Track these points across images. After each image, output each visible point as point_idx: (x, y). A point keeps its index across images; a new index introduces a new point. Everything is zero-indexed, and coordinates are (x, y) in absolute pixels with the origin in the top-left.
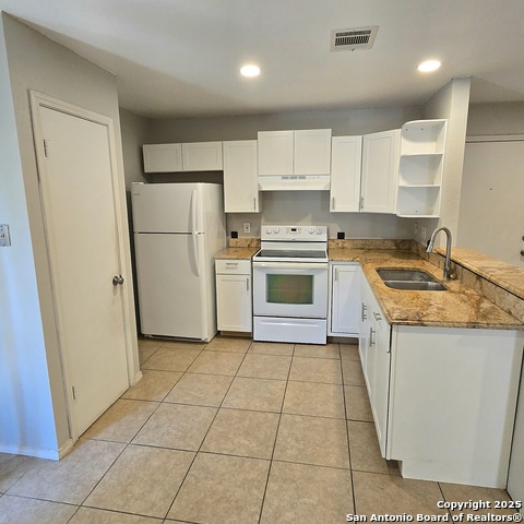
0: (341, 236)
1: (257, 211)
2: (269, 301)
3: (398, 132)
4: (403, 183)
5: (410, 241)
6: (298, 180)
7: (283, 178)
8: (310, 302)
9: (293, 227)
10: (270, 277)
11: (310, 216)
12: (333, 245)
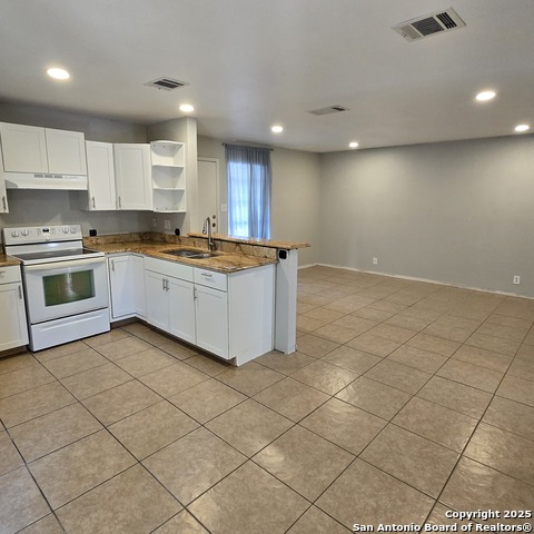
0: (93, 233)
1: (7, 211)
2: (47, 305)
3: (147, 146)
4: (156, 187)
5: (150, 233)
6: (54, 179)
7: (37, 176)
8: (90, 295)
9: (45, 228)
10: (47, 280)
11: (59, 216)
12: (87, 243)
